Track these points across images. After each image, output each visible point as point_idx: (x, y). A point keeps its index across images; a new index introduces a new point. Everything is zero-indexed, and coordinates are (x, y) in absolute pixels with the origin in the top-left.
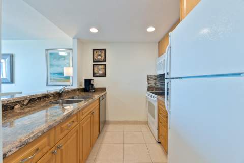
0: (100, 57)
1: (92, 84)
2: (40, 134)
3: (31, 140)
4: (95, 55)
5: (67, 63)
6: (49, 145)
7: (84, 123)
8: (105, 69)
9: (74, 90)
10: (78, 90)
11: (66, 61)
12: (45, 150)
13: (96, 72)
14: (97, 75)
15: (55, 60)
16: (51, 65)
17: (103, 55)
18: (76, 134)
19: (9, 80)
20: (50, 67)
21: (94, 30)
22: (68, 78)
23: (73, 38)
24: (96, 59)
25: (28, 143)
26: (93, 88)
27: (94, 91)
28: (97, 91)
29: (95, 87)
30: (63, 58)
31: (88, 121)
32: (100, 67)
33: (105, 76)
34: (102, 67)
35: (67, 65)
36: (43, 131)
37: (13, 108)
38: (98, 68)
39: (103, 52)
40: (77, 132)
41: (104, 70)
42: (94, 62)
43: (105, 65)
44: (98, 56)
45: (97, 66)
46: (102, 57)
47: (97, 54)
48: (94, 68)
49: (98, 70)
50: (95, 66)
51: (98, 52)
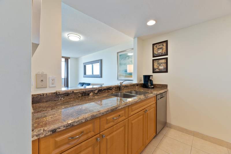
0: (160, 51)
1: (151, 80)
2: (84, 121)
3: (76, 124)
4: (156, 49)
5: (131, 61)
6: (94, 131)
7: (133, 120)
8: (167, 63)
9: (134, 85)
10: (137, 85)
11: (130, 59)
12: (90, 135)
13: (155, 67)
14: (157, 70)
15: (123, 60)
16: (120, 64)
17: (164, 47)
18: (123, 128)
19: (100, 76)
20: (120, 66)
21: (151, 23)
22: (131, 74)
23: (134, 38)
24: (156, 53)
25: (73, 126)
26: (152, 84)
27: (153, 88)
28: (157, 87)
29: (154, 83)
30: (128, 58)
31: (140, 118)
32: (161, 61)
33: (167, 71)
34: (163, 61)
35: (131, 63)
36: (86, 118)
37: (89, 94)
38: (158, 64)
39: (165, 44)
40: (125, 126)
41: (165, 65)
42: (154, 57)
43: (167, 59)
44: (158, 50)
45: (157, 61)
46: (162, 51)
47: (157, 48)
48: (154, 63)
49: (158, 65)
50: (154, 61)
51: (158, 45)
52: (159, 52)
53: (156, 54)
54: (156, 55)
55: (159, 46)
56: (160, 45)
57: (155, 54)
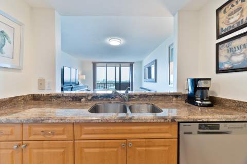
0: (235, 18)
4: (223, 18)
13: (223, 60)
19: (154, 80)
23: (174, 15)
24: (225, 27)
34: (244, 41)
37: (80, 100)
38: (230, 50)
42: (219, 37)
44: (229, 19)
45: (226, 44)
46: (242, 16)
47: (226, 15)
48: (220, 51)
49: (229, 55)
50: (220, 46)
51: (230, 6)
52: (232, 21)
53: (225, 30)
54: (223, 33)
55: (233, 6)
56: (234, 4)
57: (222, 29)
